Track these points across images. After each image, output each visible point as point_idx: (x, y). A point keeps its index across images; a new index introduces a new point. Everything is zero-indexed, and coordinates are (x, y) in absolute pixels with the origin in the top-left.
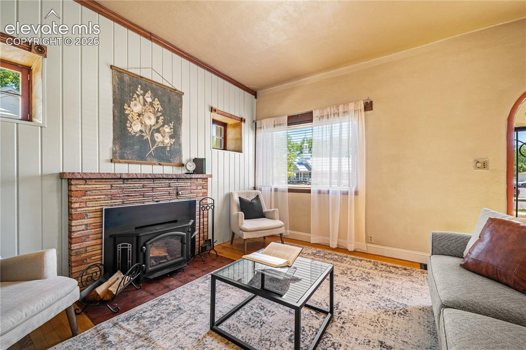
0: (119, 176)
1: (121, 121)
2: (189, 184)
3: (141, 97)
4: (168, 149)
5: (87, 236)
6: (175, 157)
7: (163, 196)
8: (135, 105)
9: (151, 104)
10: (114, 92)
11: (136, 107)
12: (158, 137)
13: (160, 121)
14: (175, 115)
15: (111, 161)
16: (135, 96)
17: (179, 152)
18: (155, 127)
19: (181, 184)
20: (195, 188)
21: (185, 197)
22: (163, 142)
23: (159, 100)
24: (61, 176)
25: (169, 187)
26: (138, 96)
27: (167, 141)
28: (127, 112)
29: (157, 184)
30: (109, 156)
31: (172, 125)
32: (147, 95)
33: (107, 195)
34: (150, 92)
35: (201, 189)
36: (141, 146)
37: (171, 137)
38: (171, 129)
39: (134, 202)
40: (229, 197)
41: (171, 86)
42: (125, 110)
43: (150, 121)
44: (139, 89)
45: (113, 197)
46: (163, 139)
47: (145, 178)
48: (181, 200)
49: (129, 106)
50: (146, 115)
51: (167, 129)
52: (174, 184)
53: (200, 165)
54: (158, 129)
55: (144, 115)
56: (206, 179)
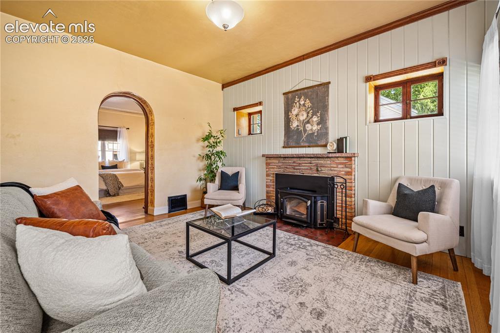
0: (279, 156)
1: (287, 123)
2: (329, 162)
3: (298, 103)
4: (316, 134)
5: (271, 185)
6: (322, 140)
7: (306, 170)
8: (294, 110)
9: (304, 105)
10: (285, 107)
11: (295, 111)
12: (308, 127)
13: (310, 115)
14: (322, 104)
15: (284, 147)
16: (294, 104)
17: (327, 134)
18: (307, 120)
19: (321, 162)
20: (335, 166)
21: (325, 173)
22: (312, 130)
23: (309, 100)
24: (264, 156)
25: (311, 164)
26: (296, 103)
27: (315, 128)
28: (290, 117)
30: (283, 145)
31: (319, 114)
32: (302, 100)
33: (277, 166)
34: (303, 97)
35: (343, 168)
36: (297, 136)
37: (318, 124)
38: (318, 117)
39: (290, 171)
41: (320, 83)
42: (289, 115)
43: (303, 117)
44: (296, 99)
45: (279, 167)
46: (313, 127)
48: (321, 175)
49: (291, 112)
50: (300, 114)
51: (315, 119)
52: (315, 161)
53: (341, 145)
54: (308, 121)
55: (299, 115)
56: (349, 158)
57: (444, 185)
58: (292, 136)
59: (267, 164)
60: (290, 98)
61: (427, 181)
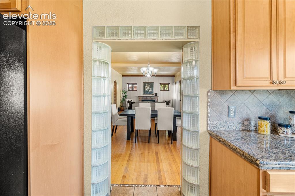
1: (144, 89)
7: (149, 99)
9: (148, 86)
11: (146, 87)
12: (149, 90)
14: (152, 86)
17: (153, 92)
19: (153, 97)
20: (155, 98)
21: (153, 99)
24: (139, 96)
27: (151, 91)
29: (148, 97)
30: (143, 94)
32: (148, 84)
36: (147, 92)
39: (145, 100)
40: (164, 100)
41: (152, 82)
43: (148, 88)
45: (143, 99)
46: (150, 91)
47: (147, 96)
51: (151, 89)
52: (151, 97)
53: (156, 94)
55: (147, 88)
56: (158, 97)
57: (170, 100)
58: (145, 92)
59: (139, 98)
60: (145, 84)
61: (168, 100)
